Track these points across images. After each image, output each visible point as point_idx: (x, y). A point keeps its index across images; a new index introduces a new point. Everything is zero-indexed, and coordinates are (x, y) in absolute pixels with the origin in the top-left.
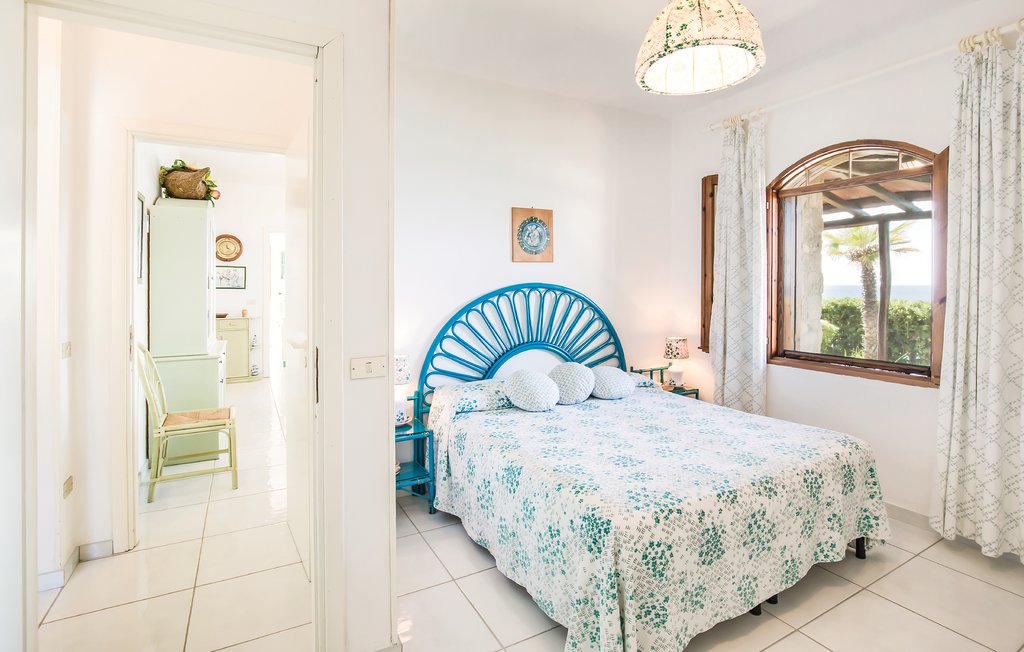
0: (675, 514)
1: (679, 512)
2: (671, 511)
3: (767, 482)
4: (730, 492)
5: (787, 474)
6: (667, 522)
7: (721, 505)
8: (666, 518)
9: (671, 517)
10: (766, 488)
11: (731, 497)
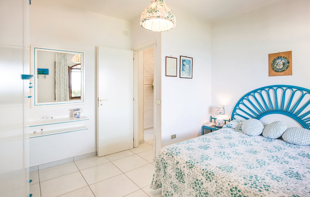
0: (171, 156)
1: (173, 157)
2: (171, 155)
3: (210, 174)
4: (191, 165)
5: (224, 180)
6: (168, 156)
7: (185, 165)
8: (169, 155)
9: (170, 156)
10: (207, 175)
11: (191, 166)
